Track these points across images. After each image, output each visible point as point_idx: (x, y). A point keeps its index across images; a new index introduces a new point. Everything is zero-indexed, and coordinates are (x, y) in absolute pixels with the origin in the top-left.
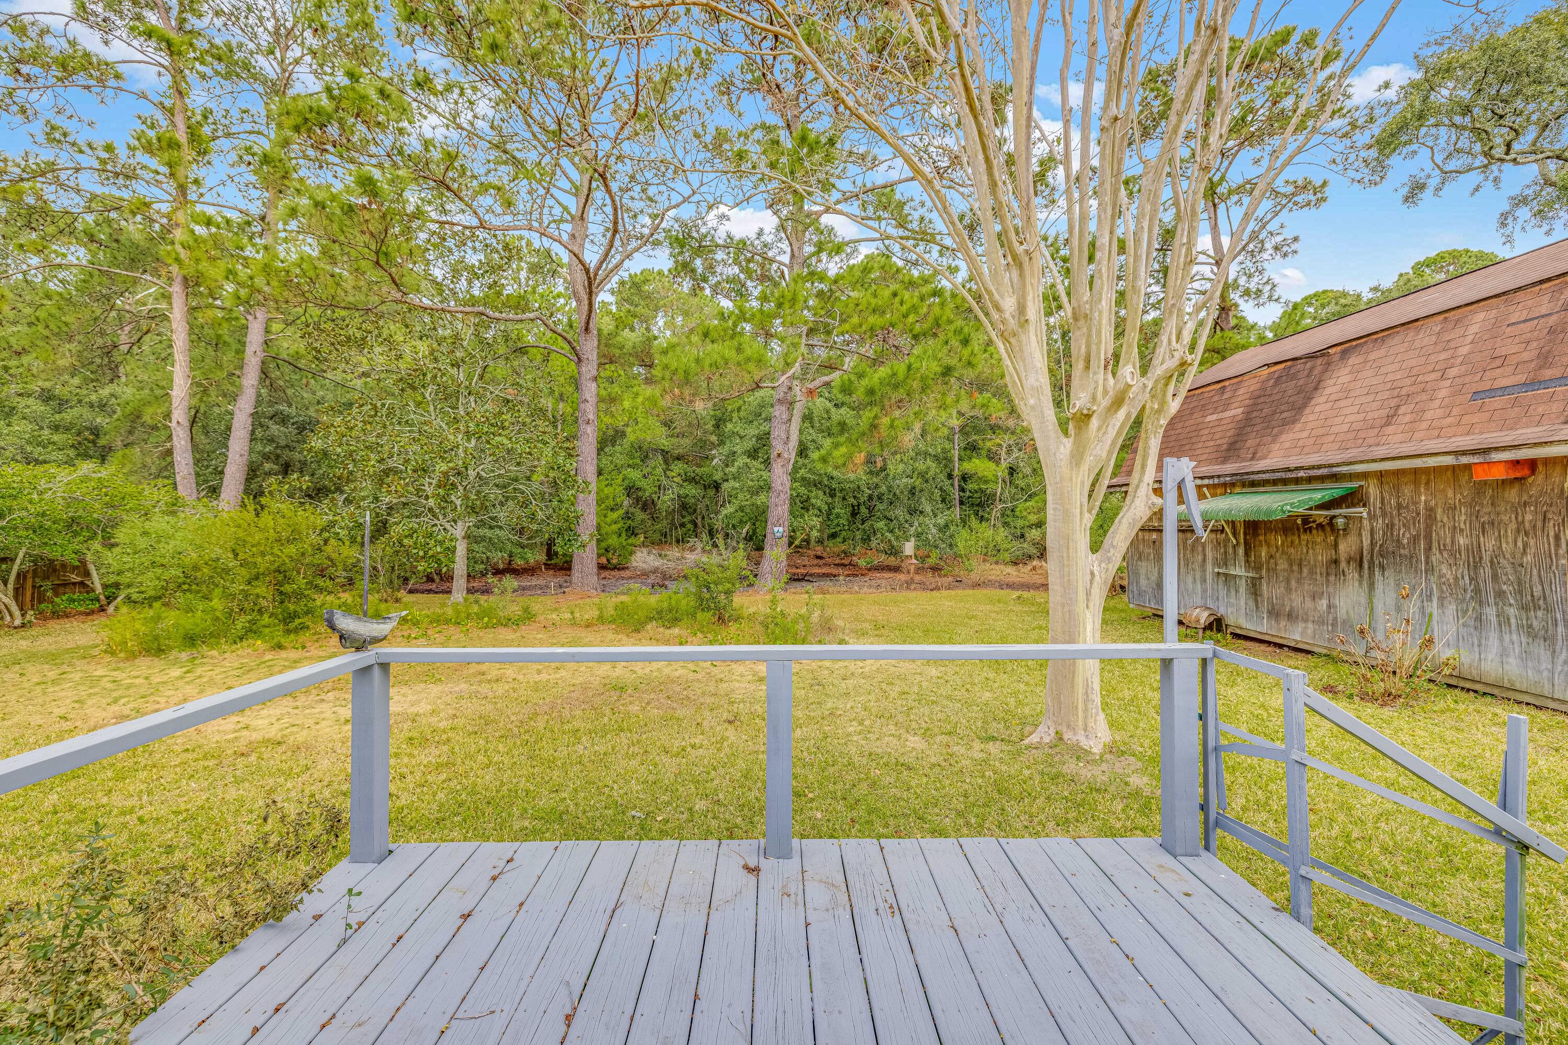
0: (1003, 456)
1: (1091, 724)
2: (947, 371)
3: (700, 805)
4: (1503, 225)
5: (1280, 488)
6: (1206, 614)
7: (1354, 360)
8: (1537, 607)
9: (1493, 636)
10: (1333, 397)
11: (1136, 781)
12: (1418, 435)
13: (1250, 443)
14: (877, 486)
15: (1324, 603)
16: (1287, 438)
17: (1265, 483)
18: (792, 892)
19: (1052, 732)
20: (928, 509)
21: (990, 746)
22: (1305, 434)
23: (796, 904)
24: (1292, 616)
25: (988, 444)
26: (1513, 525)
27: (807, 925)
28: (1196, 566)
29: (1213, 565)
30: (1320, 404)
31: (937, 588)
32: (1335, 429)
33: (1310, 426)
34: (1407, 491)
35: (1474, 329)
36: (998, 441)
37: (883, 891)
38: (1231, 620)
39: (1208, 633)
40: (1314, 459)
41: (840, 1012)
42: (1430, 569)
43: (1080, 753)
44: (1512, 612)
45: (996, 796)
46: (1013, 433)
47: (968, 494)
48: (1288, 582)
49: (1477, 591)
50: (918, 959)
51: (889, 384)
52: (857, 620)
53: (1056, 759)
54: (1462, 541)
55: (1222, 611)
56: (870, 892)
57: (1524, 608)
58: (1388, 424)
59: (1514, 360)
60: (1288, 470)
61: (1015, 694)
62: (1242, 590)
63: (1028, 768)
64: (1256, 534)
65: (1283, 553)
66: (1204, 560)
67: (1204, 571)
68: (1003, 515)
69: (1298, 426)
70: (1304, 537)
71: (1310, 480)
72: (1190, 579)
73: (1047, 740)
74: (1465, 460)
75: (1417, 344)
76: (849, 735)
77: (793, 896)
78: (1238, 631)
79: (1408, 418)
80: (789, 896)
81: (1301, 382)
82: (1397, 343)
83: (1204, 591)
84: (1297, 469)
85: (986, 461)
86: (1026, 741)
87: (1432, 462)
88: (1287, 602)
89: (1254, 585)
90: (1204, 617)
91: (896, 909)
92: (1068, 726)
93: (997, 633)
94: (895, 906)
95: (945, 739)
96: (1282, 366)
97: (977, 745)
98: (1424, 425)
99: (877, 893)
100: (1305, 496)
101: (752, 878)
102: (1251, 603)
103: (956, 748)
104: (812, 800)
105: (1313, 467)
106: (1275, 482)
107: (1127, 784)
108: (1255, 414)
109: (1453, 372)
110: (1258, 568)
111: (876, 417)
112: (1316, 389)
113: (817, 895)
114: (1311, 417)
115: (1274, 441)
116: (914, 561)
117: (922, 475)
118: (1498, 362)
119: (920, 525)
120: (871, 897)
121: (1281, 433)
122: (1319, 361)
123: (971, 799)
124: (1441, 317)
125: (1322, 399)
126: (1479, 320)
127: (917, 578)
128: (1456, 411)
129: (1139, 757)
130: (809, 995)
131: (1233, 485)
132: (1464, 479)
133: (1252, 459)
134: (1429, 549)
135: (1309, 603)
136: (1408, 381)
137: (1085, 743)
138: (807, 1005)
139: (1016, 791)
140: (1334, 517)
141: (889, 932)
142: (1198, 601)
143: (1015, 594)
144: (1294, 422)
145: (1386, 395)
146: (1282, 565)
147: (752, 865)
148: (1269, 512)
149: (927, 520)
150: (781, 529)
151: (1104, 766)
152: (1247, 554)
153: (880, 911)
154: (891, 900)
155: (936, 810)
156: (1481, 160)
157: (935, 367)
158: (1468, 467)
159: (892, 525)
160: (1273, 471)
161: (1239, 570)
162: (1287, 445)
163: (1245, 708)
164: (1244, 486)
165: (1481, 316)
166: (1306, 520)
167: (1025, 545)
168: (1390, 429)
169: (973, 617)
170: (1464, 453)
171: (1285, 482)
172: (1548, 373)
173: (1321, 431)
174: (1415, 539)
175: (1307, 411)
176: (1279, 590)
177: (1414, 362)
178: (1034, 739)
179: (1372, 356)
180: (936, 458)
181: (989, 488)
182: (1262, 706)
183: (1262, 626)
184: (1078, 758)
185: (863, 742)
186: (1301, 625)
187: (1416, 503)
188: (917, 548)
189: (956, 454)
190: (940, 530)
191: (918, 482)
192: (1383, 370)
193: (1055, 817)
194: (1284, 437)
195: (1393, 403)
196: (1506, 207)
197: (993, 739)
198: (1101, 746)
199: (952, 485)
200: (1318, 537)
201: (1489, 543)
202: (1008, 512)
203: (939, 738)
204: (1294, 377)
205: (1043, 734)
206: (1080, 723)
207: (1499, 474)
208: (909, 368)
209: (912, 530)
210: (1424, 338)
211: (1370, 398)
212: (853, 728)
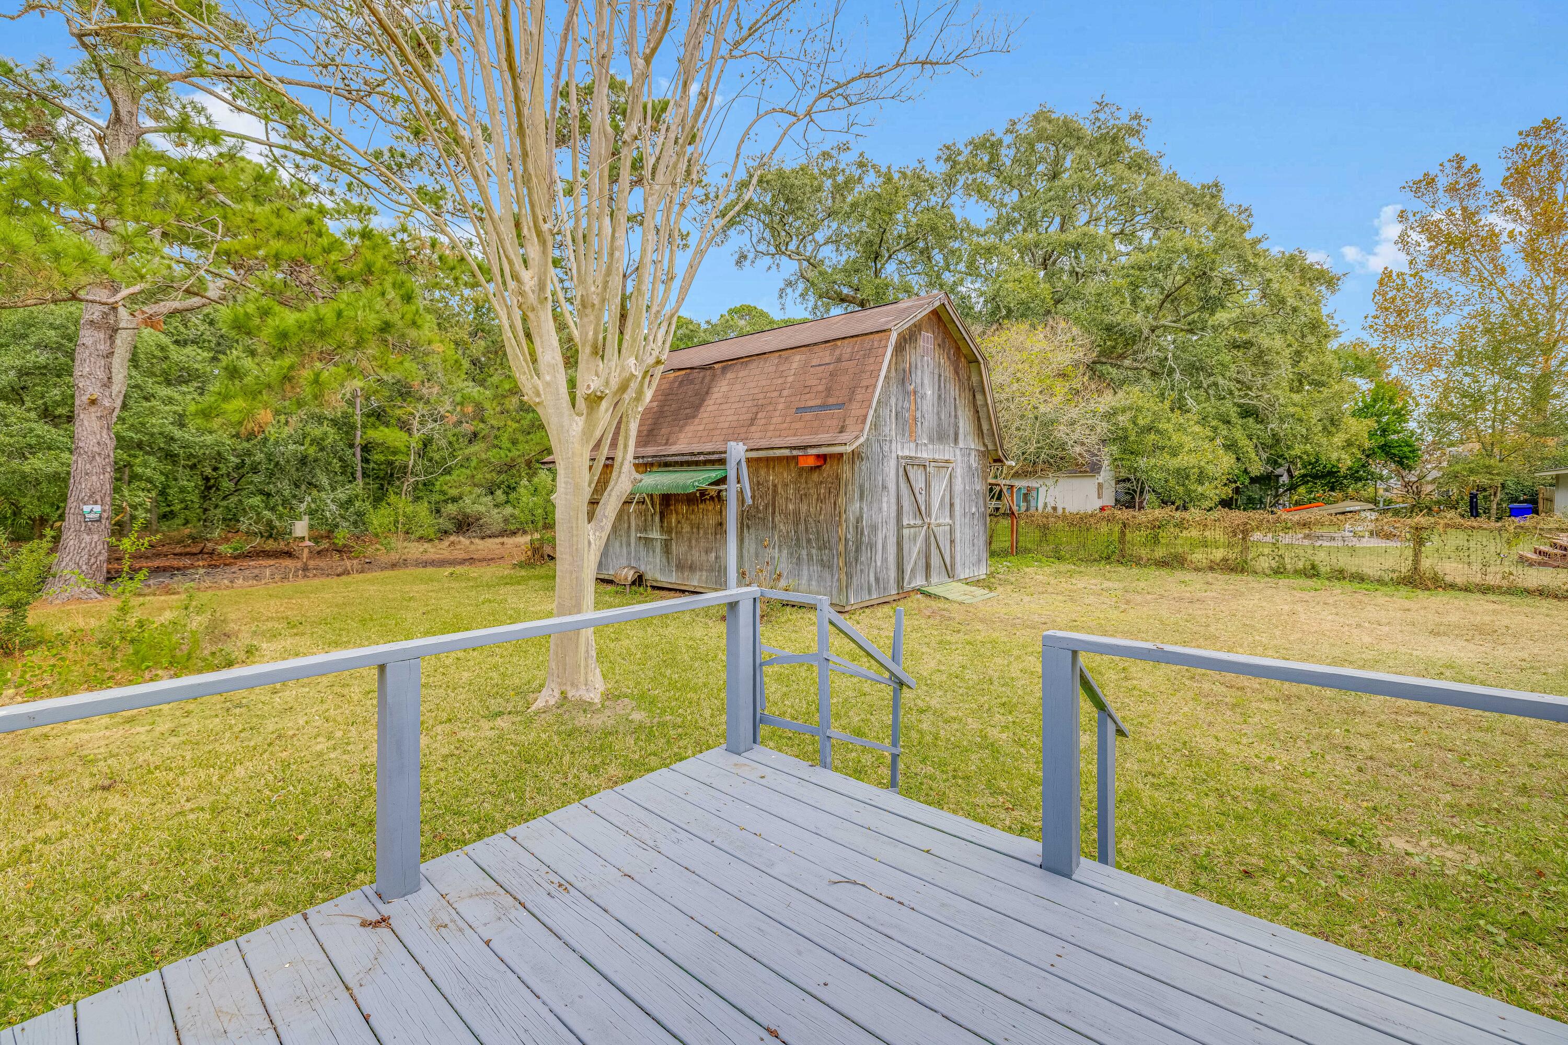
0: (416, 424)
1: (590, 678)
2: (386, 327)
3: (110, 914)
4: (781, 297)
5: (685, 468)
6: (632, 572)
7: (729, 375)
8: (825, 548)
9: (805, 567)
10: (718, 401)
11: (637, 716)
12: (769, 434)
13: (664, 431)
14: (249, 453)
15: (713, 555)
16: (690, 429)
17: (676, 464)
18: (447, 920)
19: (557, 693)
20: (324, 481)
21: (499, 722)
22: (701, 427)
23: (461, 930)
24: (692, 568)
25: (398, 412)
26: (815, 497)
27: (487, 943)
28: (623, 533)
29: (636, 531)
30: (710, 407)
31: (346, 572)
32: (720, 425)
33: (704, 421)
34: (763, 472)
35: (795, 365)
36: (410, 409)
37: (543, 874)
38: (648, 576)
39: (633, 588)
40: (708, 447)
41: (581, 997)
42: (774, 527)
43: (585, 707)
44: (814, 551)
45: (524, 766)
46: (428, 402)
47: (372, 465)
48: (690, 540)
49: (798, 539)
50: (616, 915)
51: (313, 331)
52: (254, 619)
53: (565, 717)
54: (791, 507)
55: (642, 569)
56: (531, 882)
57: (820, 549)
58: (752, 424)
59: (814, 390)
60: (692, 454)
61: (495, 667)
62: (658, 550)
63: (544, 731)
64: (668, 505)
65: (687, 519)
66: (629, 527)
67: (629, 536)
68: (415, 489)
69: (697, 421)
70: (701, 506)
71: (705, 463)
72: (617, 544)
73: (552, 702)
74: (795, 453)
75: (766, 370)
76: (320, 754)
77: (451, 925)
78: (655, 584)
79: (763, 421)
80: (446, 926)
81: (697, 387)
82: (755, 367)
83: (629, 553)
84: (699, 454)
85: (397, 430)
86: (533, 708)
87: (778, 453)
88: (689, 557)
89: (666, 546)
90: (631, 575)
91: (565, 886)
92: (572, 685)
93: (448, 611)
94: (563, 882)
95: (447, 727)
96: (683, 372)
97: (485, 724)
98: (772, 427)
99: (539, 880)
100: (706, 475)
101: (383, 931)
102: (664, 560)
103: (464, 734)
104: (307, 841)
105: (709, 453)
106: (682, 464)
107: (632, 721)
108: (666, 408)
109: (785, 393)
110: (669, 532)
111: (291, 368)
112: (707, 393)
113: (475, 911)
114: (705, 415)
115: (680, 431)
116: (308, 543)
117: (318, 442)
118: (807, 390)
119: (314, 501)
120: (535, 886)
121: (685, 425)
122: (708, 372)
123: (501, 776)
124: (777, 354)
125: (711, 402)
126: (797, 359)
127: (311, 564)
128: (788, 419)
129: (631, 696)
130: (539, 1002)
131: (652, 465)
132: (792, 465)
133: (666, 444)
134: (774, 513)
135: (704, 557)
136: (761, 396)
137: (587, 697)
138: (544, 1012)
139: (541, 755)
140: (720, 491)
141: (573, 906)
142: (624, 562)
143: (448, 571)
144: (694, 417)
145: (749, 404)
146: (686, 528)
147: (376, 917)
148: (685, 487)
149: (323, 495)
150: (98, 508)
151: (607, 712)
152: (661, 521)
153: (554, 893)
154: (557, 879)
155: (470, 799)
156: (772, 250)
157: (373, 321)
158: (795, 458)
159: (272, 502)
160: (683, 455)
161: (655, 534)
162: (690, 435)
163: (681, 642)
164: (660, 466)
165: (797, 358)
166: (703, 493)
167: (441, 521)
168: (753, 429)
169: (411, 599)
170: (795, 448)
171: (689, 464)
172: (831, 401)
173: (712, 426)
174: (766, 506)
175: (702, 410)
176: (683, 548)
177: (764, 383)
178: (540, 704)
179: (741, 374)
180: (334, 422)
181: (399, 459)
182: (691, 639)
183: (671, 578)
184: (585, 711)
185: (346, 757)
186: (698, 573)
187: (767, 481)
188: (311, 527)
189: (358, 419)
190: (341, 506)
191: (312, 451)
192: (747, 385)
193: (585, 767)
194: (687, 428)
195: (754, 410)
196: (783, 286)
197: (500, 714)
198: (599, 696)
199: (354, 455)
200: (710, 506)
201: (804, 508)
202: (420, 486)
203: (439, 729)
204: (692, 382)
205: (547, 698)
206: (582, 679)
207: (811, 462)
208: (339, 314)
209: (303, 506)
210: (770, 365)
211: (741, 405)
212: (322, 745)
